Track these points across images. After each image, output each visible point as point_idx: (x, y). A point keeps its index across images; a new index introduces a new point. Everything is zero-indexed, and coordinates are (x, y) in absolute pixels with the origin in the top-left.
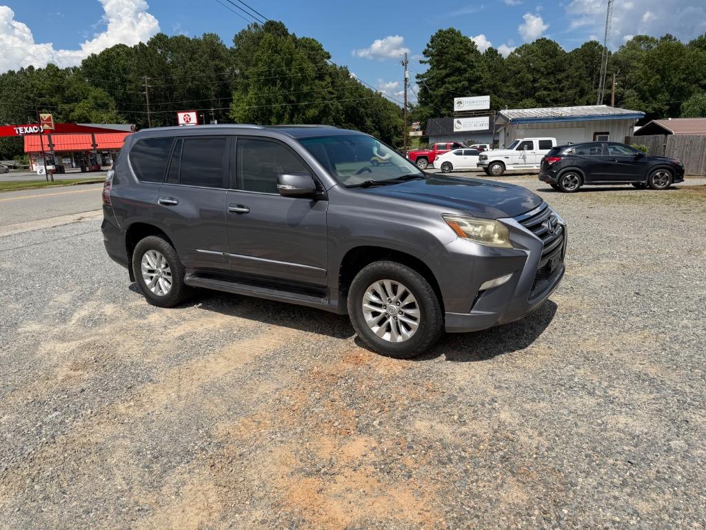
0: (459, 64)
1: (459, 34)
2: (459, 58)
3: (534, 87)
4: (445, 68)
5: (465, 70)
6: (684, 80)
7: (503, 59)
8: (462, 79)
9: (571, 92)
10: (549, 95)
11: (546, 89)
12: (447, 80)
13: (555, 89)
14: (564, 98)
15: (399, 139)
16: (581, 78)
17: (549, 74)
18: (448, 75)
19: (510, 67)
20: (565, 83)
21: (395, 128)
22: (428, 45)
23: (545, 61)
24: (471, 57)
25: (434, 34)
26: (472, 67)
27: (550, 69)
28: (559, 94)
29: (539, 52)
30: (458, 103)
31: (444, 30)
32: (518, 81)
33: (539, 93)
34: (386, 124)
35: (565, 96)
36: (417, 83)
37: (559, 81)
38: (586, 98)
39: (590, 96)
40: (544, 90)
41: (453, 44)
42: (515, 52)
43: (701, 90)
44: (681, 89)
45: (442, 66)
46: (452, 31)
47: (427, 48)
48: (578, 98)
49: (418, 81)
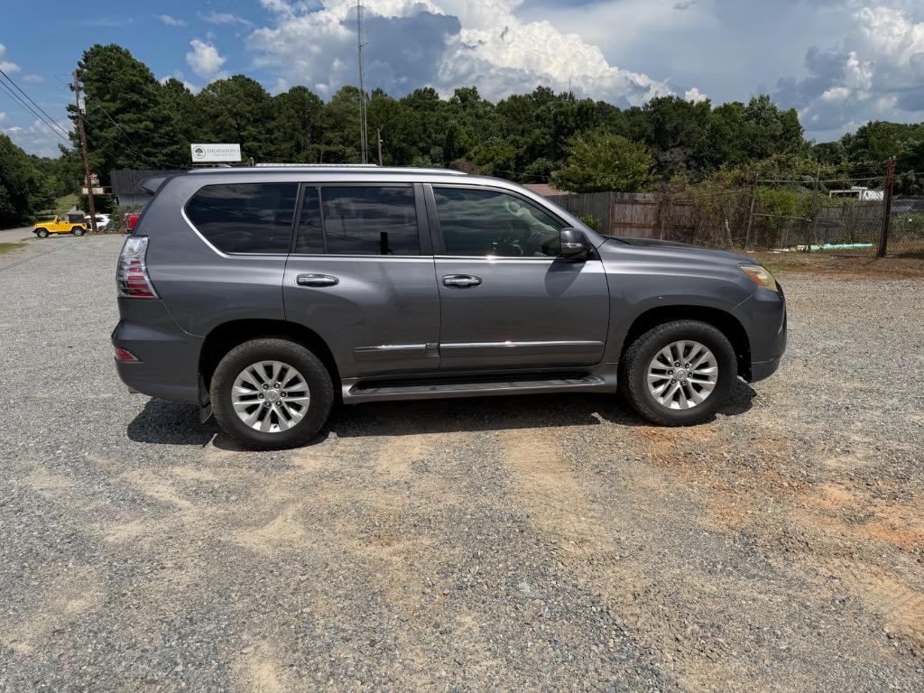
0: (135, 97)
1: (127, 55)
2: (132, 87)
3: (240, 136)
4: (113, 100)
5: (146, 107)
6: (404, 141)
7: (192, 96)
8: (143, 118)
9: (285, 146)
10: (260, 147)
11: (255, 139)
12: (120, 117)
13: (266, 140)
14: (279, 152)
15: (37, 199)
16: (294, 130)
17: (256, 121)
18: (118, 111)
19: (204, 108)
20: (277, 134)
21: (31, 181)
22: (80, 64)
23: (249, 105)
24: (150, 88)
25: (88, 50)
26: (156, 103)
27: (257, 115)
28: (273, 148)
29: (241, 93)
30: (196, 151)
31: (104, 45)
32: (218, 127)
33: (248, 144)
34: (14, 175)
35: (280, 150)
36: (70, 117)
37: (270, 131)
38: (304, 154)
39: (309, 152)
40: (254, 140)
41: (120, 68)
42: (208, 89)
43: (421, 153)
44: (402, 150)
45: (108, 97)
46: (116, 49)
47: (79, 68)
48: (295, 154)
49: (70, 114)
